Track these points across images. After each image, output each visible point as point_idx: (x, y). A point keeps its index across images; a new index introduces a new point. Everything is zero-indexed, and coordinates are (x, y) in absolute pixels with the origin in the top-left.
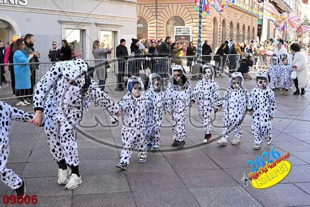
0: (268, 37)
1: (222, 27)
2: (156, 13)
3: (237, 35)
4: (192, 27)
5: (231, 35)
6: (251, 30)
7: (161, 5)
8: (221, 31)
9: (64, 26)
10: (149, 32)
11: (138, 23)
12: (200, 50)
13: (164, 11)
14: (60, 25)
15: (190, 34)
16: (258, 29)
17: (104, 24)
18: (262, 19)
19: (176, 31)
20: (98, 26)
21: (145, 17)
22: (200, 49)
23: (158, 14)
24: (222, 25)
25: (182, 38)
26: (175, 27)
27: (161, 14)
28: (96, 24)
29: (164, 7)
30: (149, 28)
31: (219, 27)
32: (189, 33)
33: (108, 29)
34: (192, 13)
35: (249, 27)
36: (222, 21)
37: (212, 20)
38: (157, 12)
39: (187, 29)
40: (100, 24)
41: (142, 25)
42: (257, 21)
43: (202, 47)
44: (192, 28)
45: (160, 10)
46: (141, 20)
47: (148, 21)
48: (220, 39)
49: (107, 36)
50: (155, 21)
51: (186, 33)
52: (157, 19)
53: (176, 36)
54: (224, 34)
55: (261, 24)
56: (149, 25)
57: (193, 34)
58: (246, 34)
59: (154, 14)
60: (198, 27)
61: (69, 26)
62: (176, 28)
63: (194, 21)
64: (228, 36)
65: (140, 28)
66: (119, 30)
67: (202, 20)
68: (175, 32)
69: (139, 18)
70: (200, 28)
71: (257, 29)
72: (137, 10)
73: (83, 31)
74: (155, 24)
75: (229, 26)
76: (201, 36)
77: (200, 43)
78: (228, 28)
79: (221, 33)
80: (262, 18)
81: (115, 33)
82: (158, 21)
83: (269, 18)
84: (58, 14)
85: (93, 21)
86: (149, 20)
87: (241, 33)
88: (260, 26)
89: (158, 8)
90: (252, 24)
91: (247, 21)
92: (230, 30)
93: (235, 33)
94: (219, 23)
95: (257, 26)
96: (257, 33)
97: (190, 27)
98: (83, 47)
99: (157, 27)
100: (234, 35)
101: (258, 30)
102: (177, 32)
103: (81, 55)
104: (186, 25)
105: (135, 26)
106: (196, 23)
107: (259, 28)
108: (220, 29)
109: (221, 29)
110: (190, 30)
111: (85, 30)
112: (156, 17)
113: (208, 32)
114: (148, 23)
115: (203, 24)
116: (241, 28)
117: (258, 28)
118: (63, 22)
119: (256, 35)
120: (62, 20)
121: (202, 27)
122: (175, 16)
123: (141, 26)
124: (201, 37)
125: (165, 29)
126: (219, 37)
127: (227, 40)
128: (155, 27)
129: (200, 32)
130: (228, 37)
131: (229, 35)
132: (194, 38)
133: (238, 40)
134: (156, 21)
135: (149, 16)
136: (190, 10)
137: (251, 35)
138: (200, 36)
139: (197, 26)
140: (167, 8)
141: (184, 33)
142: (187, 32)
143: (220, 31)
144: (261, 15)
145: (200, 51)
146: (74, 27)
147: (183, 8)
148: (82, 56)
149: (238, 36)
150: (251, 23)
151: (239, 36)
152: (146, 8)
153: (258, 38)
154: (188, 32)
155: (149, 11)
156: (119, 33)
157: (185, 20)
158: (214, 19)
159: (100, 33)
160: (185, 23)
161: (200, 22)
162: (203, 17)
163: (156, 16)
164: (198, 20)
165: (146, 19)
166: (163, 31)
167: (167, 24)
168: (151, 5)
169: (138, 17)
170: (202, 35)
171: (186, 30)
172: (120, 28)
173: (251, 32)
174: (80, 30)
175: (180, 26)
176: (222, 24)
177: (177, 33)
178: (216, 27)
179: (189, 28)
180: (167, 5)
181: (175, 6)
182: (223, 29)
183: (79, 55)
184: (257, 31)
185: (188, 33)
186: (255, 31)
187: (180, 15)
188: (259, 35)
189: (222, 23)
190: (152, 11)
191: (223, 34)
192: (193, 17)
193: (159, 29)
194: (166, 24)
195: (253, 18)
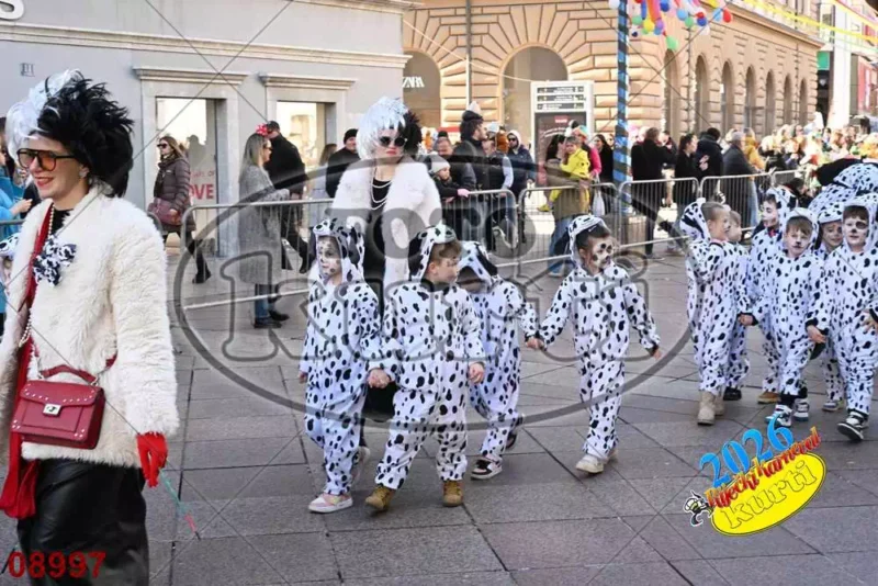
0: (853, 113)
1: (694, 83)
2: (469, 40)
3: (747, 109)
4: (592, 82)
5: (728, 108)
6: (795, 90)
7: (486, 10)
8: (692, 96)
9: (151, 88)
10: (444, 103)
11: (407, 72)
12: (622, 161)
13: (494, 30)
14: (137, 83)
15: (587, 108)
16: (820, 87)
17: (289, 80)
18: (832, 54)
19: (539, 98)
20: (269, 84)
21: (429, 53)
22: (625, 159)
23: (476, 40)
24: (694, 75)
25: (557, 121)
26: (535, 85)
27: (487, 42)
28: (262, 80)
29: (493, 18)
30: (444, 91)
31: (685, 81)
32: (581, 105)
33: (303, 94)
34: (591, 36)
35: (787, 81)
36: (694, 61)
37: (662, 56)
38: (470, 34)
39: (574, 90)
40: (273, 80)
41: (419, 79)
42: (816, 59)
43: (629, 153)
44: (592, 86)
45: (483, 29)
46: (418, 63)
47: (440, 65)
48: (687, 121)
49: (302, 118)
50: (465, 64)
51: (571, 106)
52: (471, 59)
53: (538, 116)
54: (701, 106)
55: (827, 69)
56: (444, 80)
57: (596, 106)
58: (779, 105)
59: (463, 41)
60: (616, 84)
61: (167, 89)
62: (539, 90)
63: (599, 61)
64: (741, 114)
65: (416, 88)
66: (341, 100)
67: (629, 60)
68: (534, 102)
69: (410, 57)
70: (622, 85)
71: (815, 85)
72: (402, 29)
73: (216, 104)
74: (465, 77)
75: (720, 80)
76: (624, 115)
77: (624, 139)
78: (713, 85)
79: (693, 103)
80: (831, 49)
81: (328, 107)
82: (477, 66)
83: (856, 49)
84: (129, 46)
85: (251, 70)
86: (444, 61)
87: (761, 102)
88: (825, 75)
89: (474, 19)
90: (797, 69)
91: (781, 60)
92: (722, 91)
93: (740, 100)
94: (685, 68)
95: (816, 77)
96: (815, 101)
97: (587, 85)
98: (216, 158)
99: (471, 85)
100: (737, 109)
101: (818, 89)
102: (541, 102)
103: (211, 186)
104: (571, 77)
105: (398, 83)
106: (607, 70)
107: (823, 82)
108: (688, 87)
109: (694, 90)
110: (587, 93)
111: (222, 101)
112: (469, 52)
113: (646, 100)
114: (442, 72)
115: (631, 72)
116: (761, 83)
117: (818, 81)
118: (148, 72)
119: (811, 109)
120: (143, 67)
121: (627, 82)
122: (532, 48)
123: (416, 82)
124: (627, 117)
125: (499, 91)
126: (684, 114)
127: (713, 126)
128: (464, 85)
129: (622, 100)
130: (718, 117)
131: (719, 107)
132: (598, 123)
133: (750, 123)
134: (470, 66)
135: (444, 49)
136: (583, 24)
137: (794, 109)
138: (621, 115)
139: (611, 81)
140: (504, 20)
141: (564, 106)
142: (576, 101)
143: (688, 95)
144: (827, 39)
145: (625, 165)
146: (184, 89)
147: (562, 18)
148: (214, 189)
149: (751, 110)
150: (795, 65)
151: (755, 109)
152: (434, 23)
153: (819, 116)
154: (581, 101)
155: (443, 31)
156: (340, 109)
157: (567, 61)
158: (667, 54)
159: (275, 108)
160: (569, 69)
161: (622, 67)
162: (630, 50)
163: (470, 47)
164: (614, 61)
165: (435, 59)
166: (491, 100)
167: (506, 73)
168: (451, 12)
169: (406, 53)
170: (628, 111)
171: (571, 93)
172: (343, 93)
173: (795, 98)
174: (207, 99)
175: (552, 79)
176: (696, 72)
177: (540, 106)
178: (676, 82)
179: (581, 89)
180: (506, 9)
181: (532, 12)
182: (697, 86)
183: (203, 186)
184: (815, 93)
185: (578, 104)
186: (809, 94)
187: (550, 44)
188: (823, 105)
189: (694, 67)
190: (455, 30)
191: (698, 104)
192: (596, 48)
193: (478, 91)
194: (501, 75)
195: (801, 48)
